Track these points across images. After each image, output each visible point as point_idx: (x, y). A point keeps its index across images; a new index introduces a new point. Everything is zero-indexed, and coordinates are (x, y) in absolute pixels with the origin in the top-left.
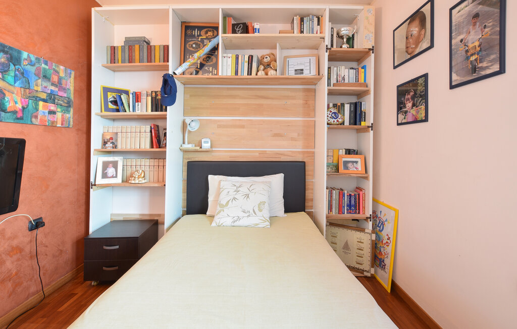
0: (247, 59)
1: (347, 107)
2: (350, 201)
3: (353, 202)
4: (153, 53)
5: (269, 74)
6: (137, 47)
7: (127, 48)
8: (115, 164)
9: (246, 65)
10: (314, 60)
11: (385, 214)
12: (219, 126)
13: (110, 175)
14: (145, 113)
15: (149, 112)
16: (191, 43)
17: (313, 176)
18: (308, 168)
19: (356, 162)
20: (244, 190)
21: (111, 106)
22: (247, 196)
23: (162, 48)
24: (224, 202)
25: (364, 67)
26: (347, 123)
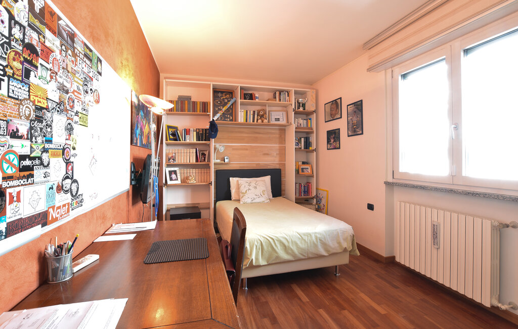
0: (252, 113)
1: (303, 139)
2: (305, 189)
3: (306, 190)
4: (196, 106)
5: (264, 121)
6: (186, 102)
7: (180, 102)
8: (175, 172)
9: (252, 116)
10: (285, 113)
11: (322, 194)
12: (233, 149)
13: (174, 179)
14: (192, 142)
15: (195, 141)
16: (217, 100)
17: (285, 177)
18: (282, 172)
19: (308, 168)
20: (253, 184)
21: (171, 137)
22: (256, 188)
23: (201, 103)
24: (244, 191)
25: (310, 119)
26: (303, 148)
